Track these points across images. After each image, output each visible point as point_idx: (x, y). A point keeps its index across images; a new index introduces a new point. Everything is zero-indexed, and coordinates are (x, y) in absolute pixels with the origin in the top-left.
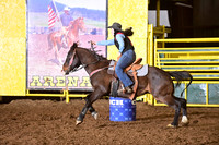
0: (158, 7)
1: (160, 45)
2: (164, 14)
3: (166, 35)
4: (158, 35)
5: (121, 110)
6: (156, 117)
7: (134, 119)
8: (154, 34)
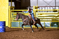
0: (11, 1)
1: (12, 11)
2: (13, 3)
3: (14, 9)
4: (11, 9)
5: (1, 29)
6: (11, 31)
7: (5, 32)
8: (10, 8)
